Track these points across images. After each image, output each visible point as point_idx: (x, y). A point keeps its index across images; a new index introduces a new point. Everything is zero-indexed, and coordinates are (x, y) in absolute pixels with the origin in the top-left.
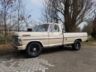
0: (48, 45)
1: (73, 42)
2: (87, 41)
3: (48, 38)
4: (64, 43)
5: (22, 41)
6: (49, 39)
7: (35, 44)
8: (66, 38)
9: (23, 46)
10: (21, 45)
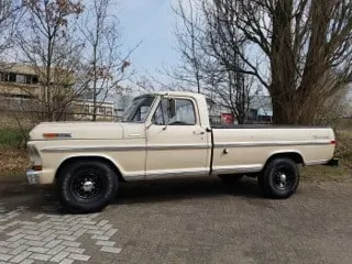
0: (142, 173)
1: (260, 166)
2: (332, 163)
3: (144, 145)
4: (214, 168)
5: (42, 155)
6: (147, 149)
7: (90, 167)
8: (222, 150)
9: (44, 171)
10: (39, 168)
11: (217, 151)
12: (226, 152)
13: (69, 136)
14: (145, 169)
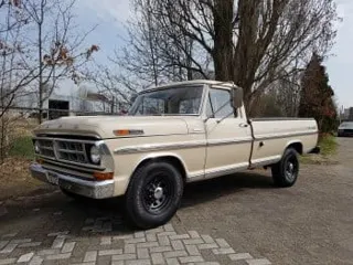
0: (202, 172)
3: (205, 141)
4: (253, 161)
6: (207, 145)
8: (259, 142)
11: (256, 144)
12: (261, 144)
13: (142, 132)
14: (204, 168)
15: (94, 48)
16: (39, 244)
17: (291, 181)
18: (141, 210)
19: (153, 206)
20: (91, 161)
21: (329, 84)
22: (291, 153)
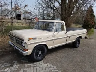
1: (75, 40)
4: (67, 42)
6: (54, 40)
9: (29, 51)
11: (68, 38)
12: (70, 38)
13: (36, 38)
14: (53, 45)
15: (26, 6)
16: (10, 65)
17: (77, 46)
18: (35, 58)
19: (39, 56)
20: (22, 46)
21: (94, 14)
22: (78, 39)
